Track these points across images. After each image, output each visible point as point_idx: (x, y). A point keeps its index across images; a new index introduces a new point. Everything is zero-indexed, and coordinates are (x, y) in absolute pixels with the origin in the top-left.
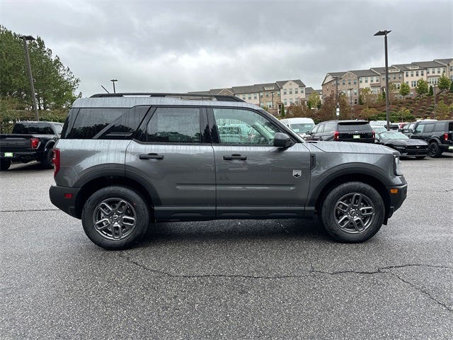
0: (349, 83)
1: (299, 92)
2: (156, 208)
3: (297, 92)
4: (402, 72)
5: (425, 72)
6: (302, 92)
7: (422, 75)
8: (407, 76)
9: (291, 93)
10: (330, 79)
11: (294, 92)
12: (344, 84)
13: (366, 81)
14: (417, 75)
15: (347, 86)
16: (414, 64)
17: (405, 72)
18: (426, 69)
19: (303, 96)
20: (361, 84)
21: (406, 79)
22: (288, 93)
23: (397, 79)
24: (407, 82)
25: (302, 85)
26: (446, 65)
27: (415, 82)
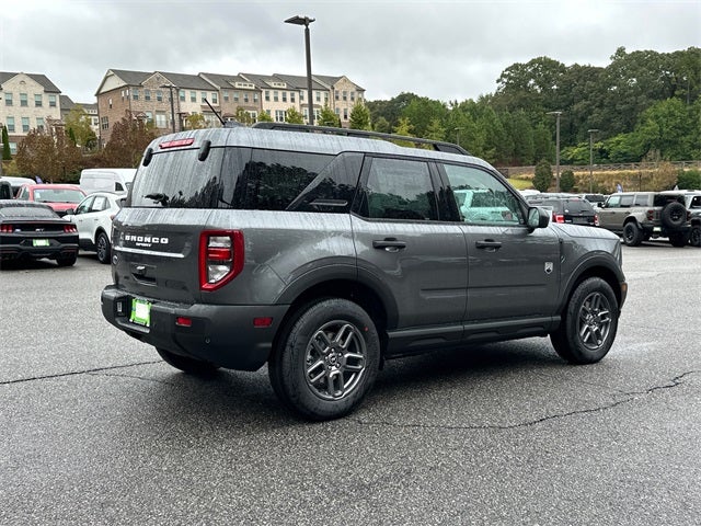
0: (160, 99)
1: (46, 103)
2: (391, 334)
3: (39, 104)
4: (258, 90)
5: (297, 95)
6: (53, 105)
7: (293, 100)
8: (267, 98)
9: (24, 103)
10: (114, 83)
11: (32, 103)
12: (147, 98)
13: (194, 99)
14: (285, 100)
15: (155, 104)
16: (277, 77)
17: (264, 91)
18: (298, 89)
19: (56, 114)
20: (182, 103)
21: (266, 106)
22: (17, 102)
23: (251, 103)
24: (269, 111)
25: (51, 89)
26: (329, 87)
27: (281, 112)
